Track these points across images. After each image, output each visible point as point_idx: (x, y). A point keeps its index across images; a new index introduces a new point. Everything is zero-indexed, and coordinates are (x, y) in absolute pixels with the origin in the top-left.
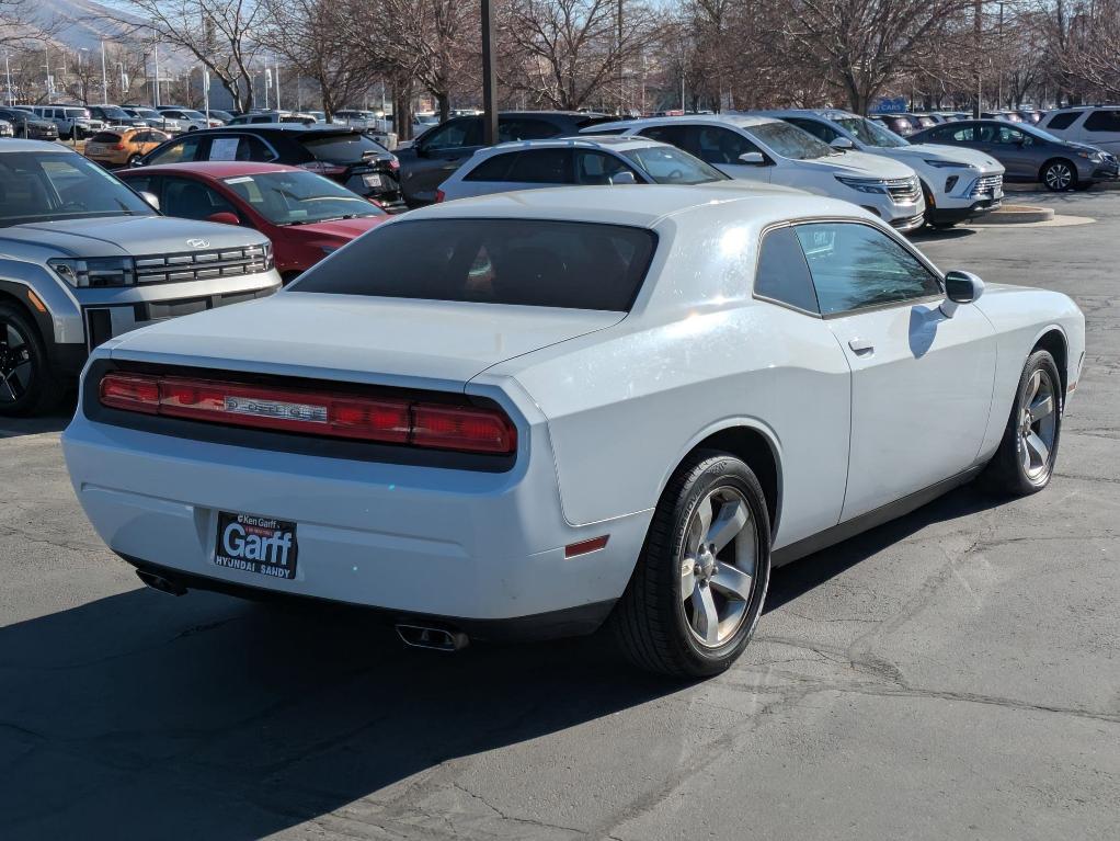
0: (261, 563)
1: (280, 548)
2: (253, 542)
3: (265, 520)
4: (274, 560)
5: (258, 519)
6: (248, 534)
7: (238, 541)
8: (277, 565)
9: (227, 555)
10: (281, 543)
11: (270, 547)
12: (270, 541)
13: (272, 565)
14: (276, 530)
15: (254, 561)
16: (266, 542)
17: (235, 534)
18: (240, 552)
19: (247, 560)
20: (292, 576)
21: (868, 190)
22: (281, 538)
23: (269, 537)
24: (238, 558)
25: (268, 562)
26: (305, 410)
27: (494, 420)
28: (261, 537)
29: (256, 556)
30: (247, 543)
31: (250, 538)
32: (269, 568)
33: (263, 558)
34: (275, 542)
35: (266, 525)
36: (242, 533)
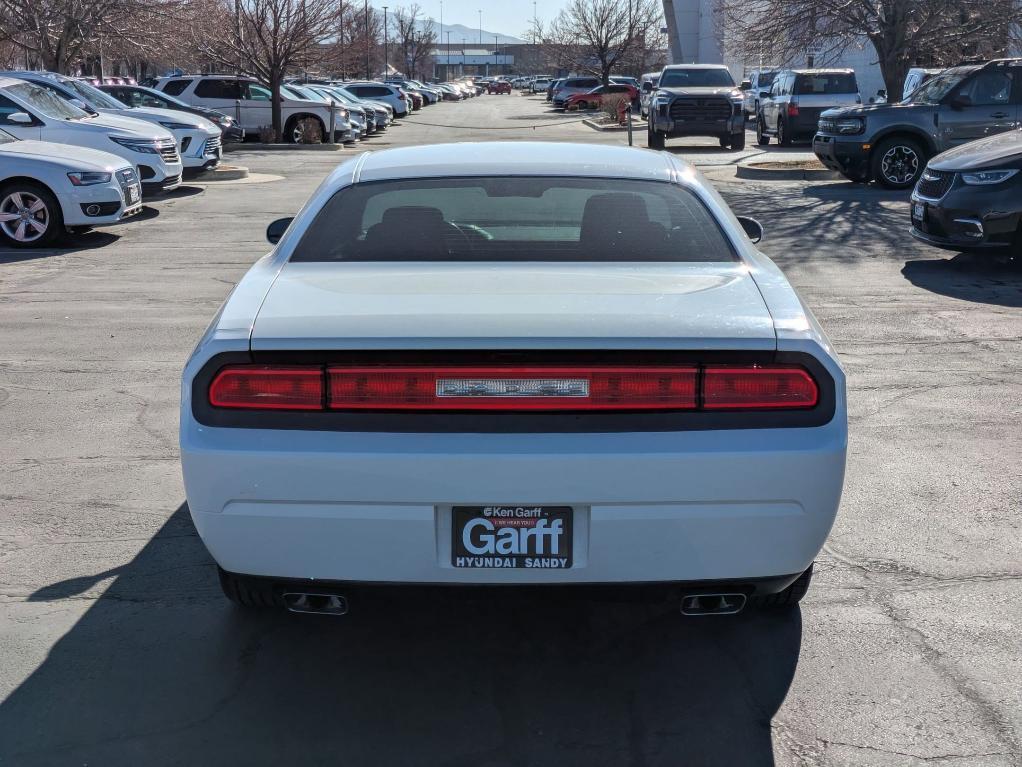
0: (523, 557)
1: (547, 539)
2: (508, 535)
3: (525, 508)
4: (540, 549)
5: (514, 508)
6: (498, 528)
7: (483, 538)
8: (547, 554)
9: (471, 555)
10: (547, 531)
11: (532, 540)
12: (532, 531)
13: (540, 557)
14: (543, 516)
15: (511, 556)
16: (525, 533)
17: (478, 531)
18: (490, 548)
19: (503, 557)
20: (569, 564)
21: (141, 150)
22: (548, 526)
23: (528, 527)
24: (487, 555)
25: (532, 554)
26: (564, 386)
27: (799, 374)
28: (518, 528)
29: (514, 549)
30: (498, 538)
31: (501, 532)
32: (537, 560)
33: (524, 550)
34: (540, 530)
35: (528, 513)
36: (490, 526)
